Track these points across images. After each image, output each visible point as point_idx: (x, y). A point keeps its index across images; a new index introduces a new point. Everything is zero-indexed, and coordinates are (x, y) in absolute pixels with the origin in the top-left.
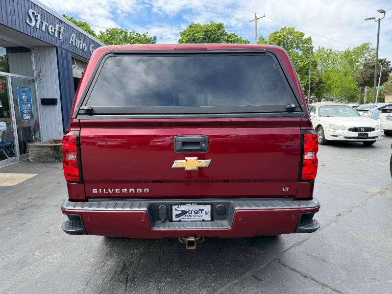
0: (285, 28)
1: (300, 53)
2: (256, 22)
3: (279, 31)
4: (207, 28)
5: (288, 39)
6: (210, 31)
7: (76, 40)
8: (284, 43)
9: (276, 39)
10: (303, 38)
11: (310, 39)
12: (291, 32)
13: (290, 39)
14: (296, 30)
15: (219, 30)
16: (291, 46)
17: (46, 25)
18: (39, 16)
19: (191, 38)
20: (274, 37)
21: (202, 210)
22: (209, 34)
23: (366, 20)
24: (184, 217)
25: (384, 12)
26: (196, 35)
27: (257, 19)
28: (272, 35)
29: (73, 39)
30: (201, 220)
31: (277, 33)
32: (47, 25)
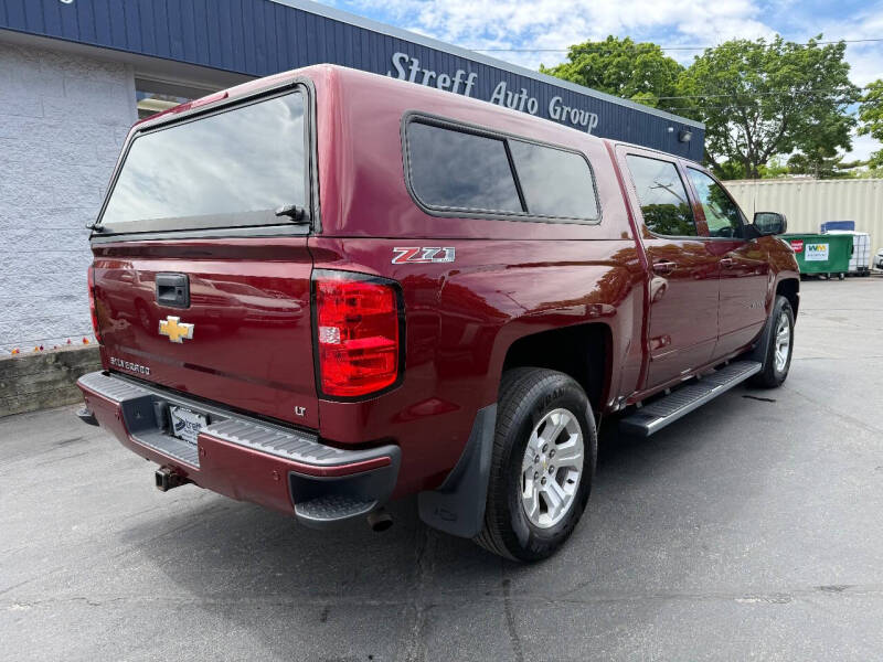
7: (507, 95)
17: (431, 77)
18: (416, 62)
21: (199, 425)
29: (499, 93)
32: (434, 76)
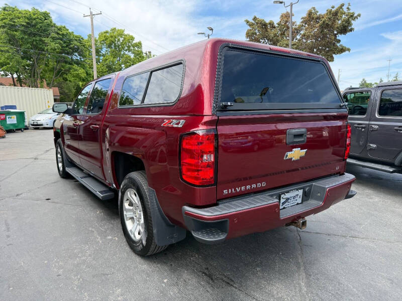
0: (115, 29)
1: (132, 56)
2: (92, 19)
3: (109, 31)
4: (30, 15)
5: (119, 40)
6: (35, 19)
8: (115, 44)
9: (106, 39)
10: (134, 42)
11: (140, 43)
12: (121, 34)
13: (121, 41)
14: (126, 33)
15: (45, 19)
16: (123, 48)
19: (8, 24)
20: (105, 36)
21: (298, 195)
22: (34, 22)
23: (198, 34)
24: (287, 204)
25: (212, 30)
26: (16, 21)
27: (92, 15)
28: (102, 34)
30: (296, 204)
31: (107, 32)
